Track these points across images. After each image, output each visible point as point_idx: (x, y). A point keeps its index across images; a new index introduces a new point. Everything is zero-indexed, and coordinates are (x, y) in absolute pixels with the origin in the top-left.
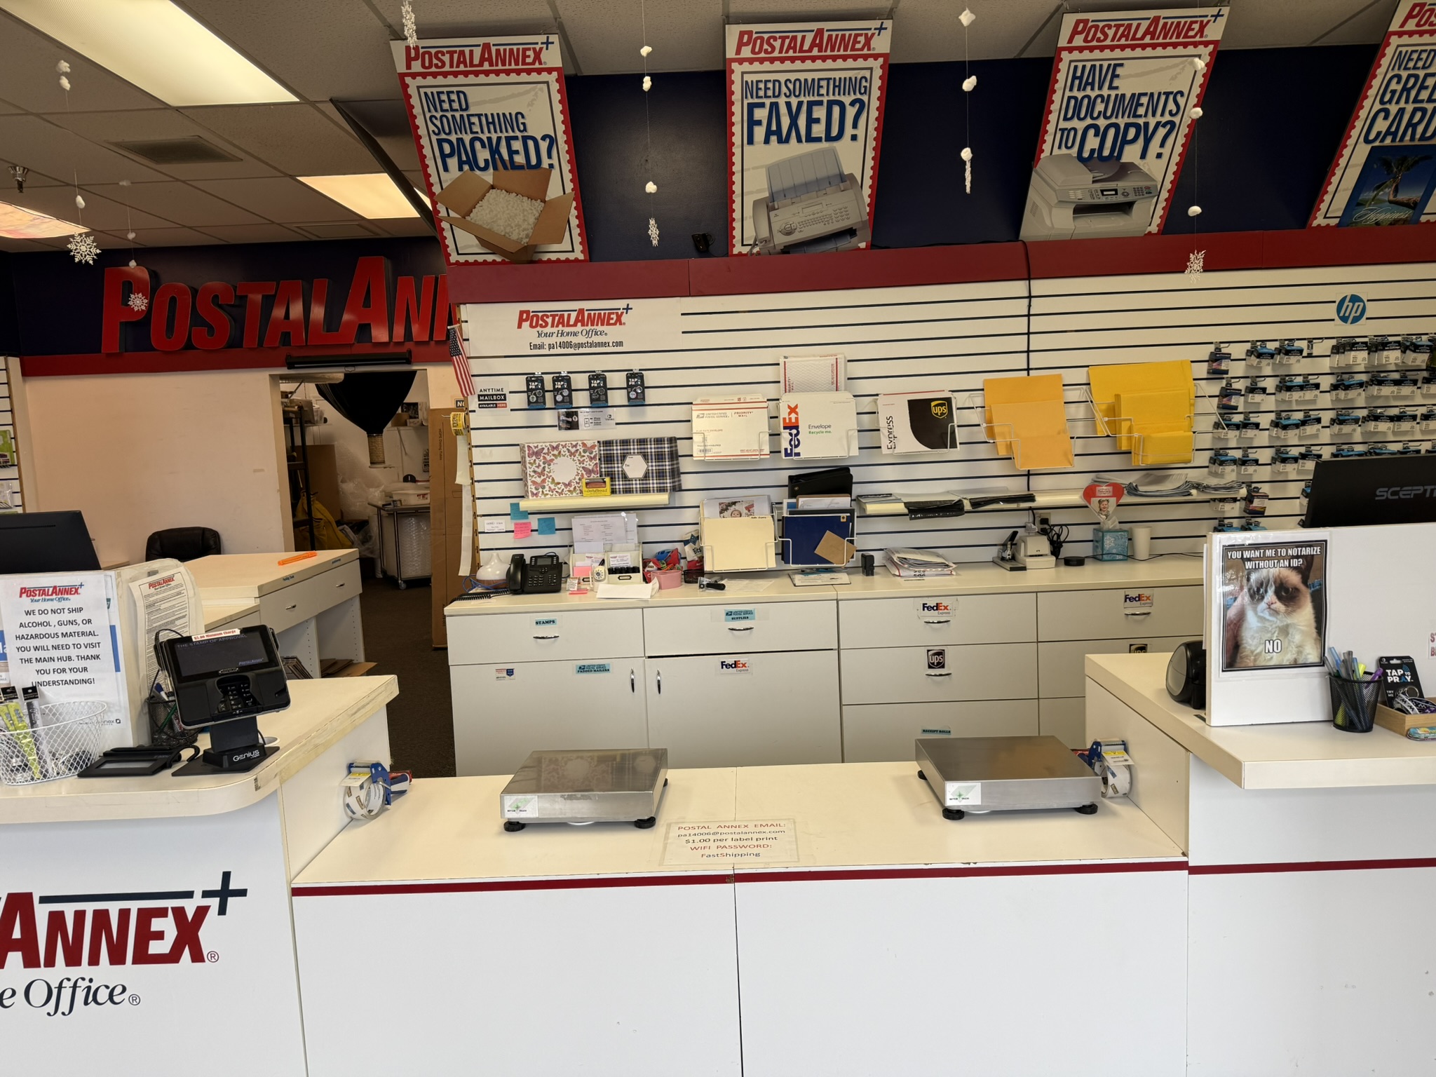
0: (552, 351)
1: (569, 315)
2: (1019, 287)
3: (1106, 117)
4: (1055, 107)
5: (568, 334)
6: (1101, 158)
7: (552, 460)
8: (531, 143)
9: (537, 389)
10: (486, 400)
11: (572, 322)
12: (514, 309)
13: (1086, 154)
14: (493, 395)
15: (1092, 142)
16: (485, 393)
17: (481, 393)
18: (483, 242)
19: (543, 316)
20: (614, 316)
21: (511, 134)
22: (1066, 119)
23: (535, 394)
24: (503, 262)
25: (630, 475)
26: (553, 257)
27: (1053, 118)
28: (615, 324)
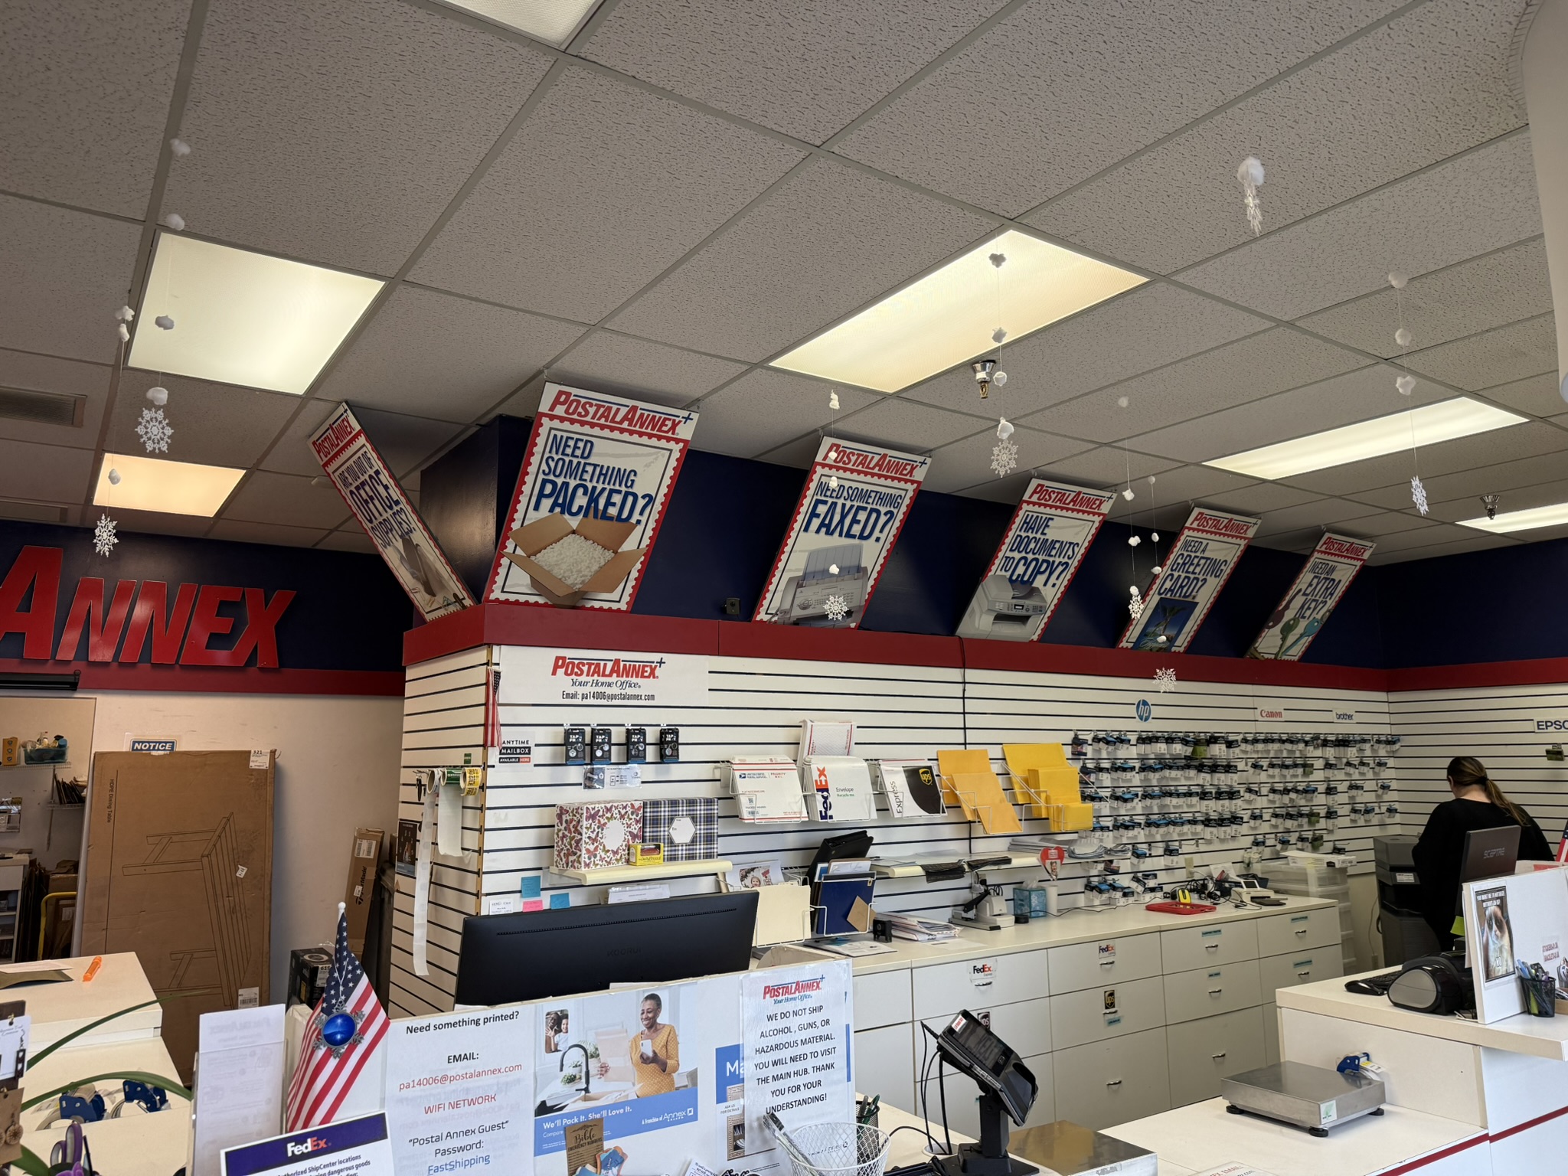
0: (585, 702)
1: (605, 665)
2: (954, 674)
3: (1034, 554)
4: (1007, 541)
5: (602, 684)
6: (1023, 582)
7: (606, 823)
8: (630, 499)
9: (577, 742)
10: (509, 754)
11: (607, 672)
12: (550, 654)
13: (1014, 578)
14: (516, 748)
15: (1021, 569)
16: (509, 745)
17: (504, 745)
18: (535, 583)
19: (579, 663)
20: (648, 669)
21: (617, 487)
22: (1011, 550)
23: (575, 749)
24: (545, 605)
25: (677, 840)
26: (597, 605)
27: (1004, 548)
28: (649, 677)
